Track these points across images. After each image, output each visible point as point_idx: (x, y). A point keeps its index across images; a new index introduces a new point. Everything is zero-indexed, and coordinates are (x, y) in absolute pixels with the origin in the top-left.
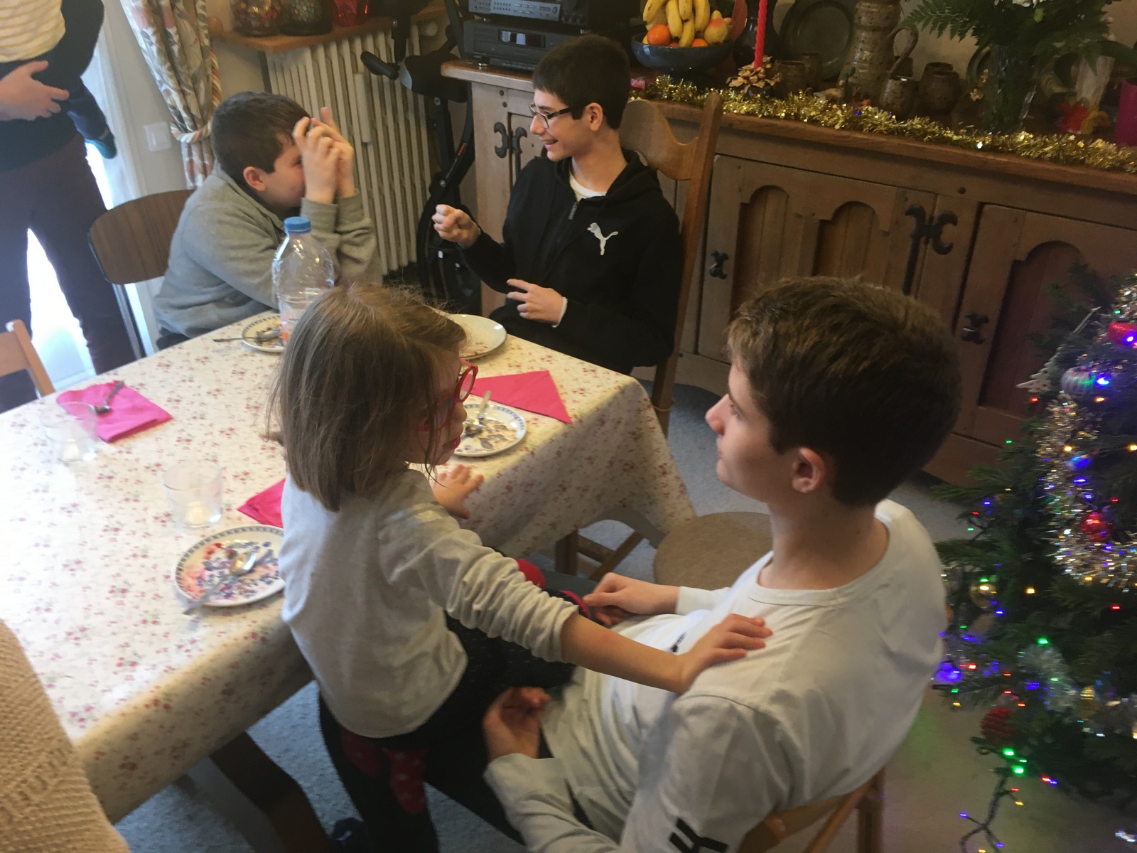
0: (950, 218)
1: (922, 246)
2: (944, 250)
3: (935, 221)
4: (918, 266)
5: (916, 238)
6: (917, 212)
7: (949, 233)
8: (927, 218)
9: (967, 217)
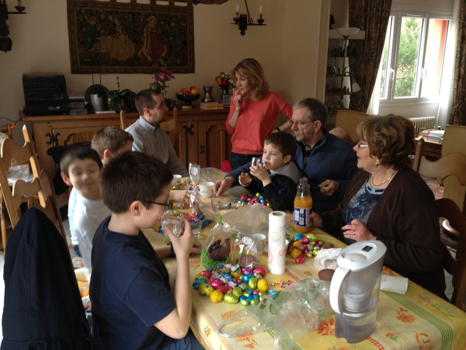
0: (192, 126)
1: (188, 134)
2: (192, 134)
3: (190, 128)
4: (188, 139)
5: (186, 133)
6: (185, 127)
7: (193, 130)
8: (187, 127)
9: (195, 125)
